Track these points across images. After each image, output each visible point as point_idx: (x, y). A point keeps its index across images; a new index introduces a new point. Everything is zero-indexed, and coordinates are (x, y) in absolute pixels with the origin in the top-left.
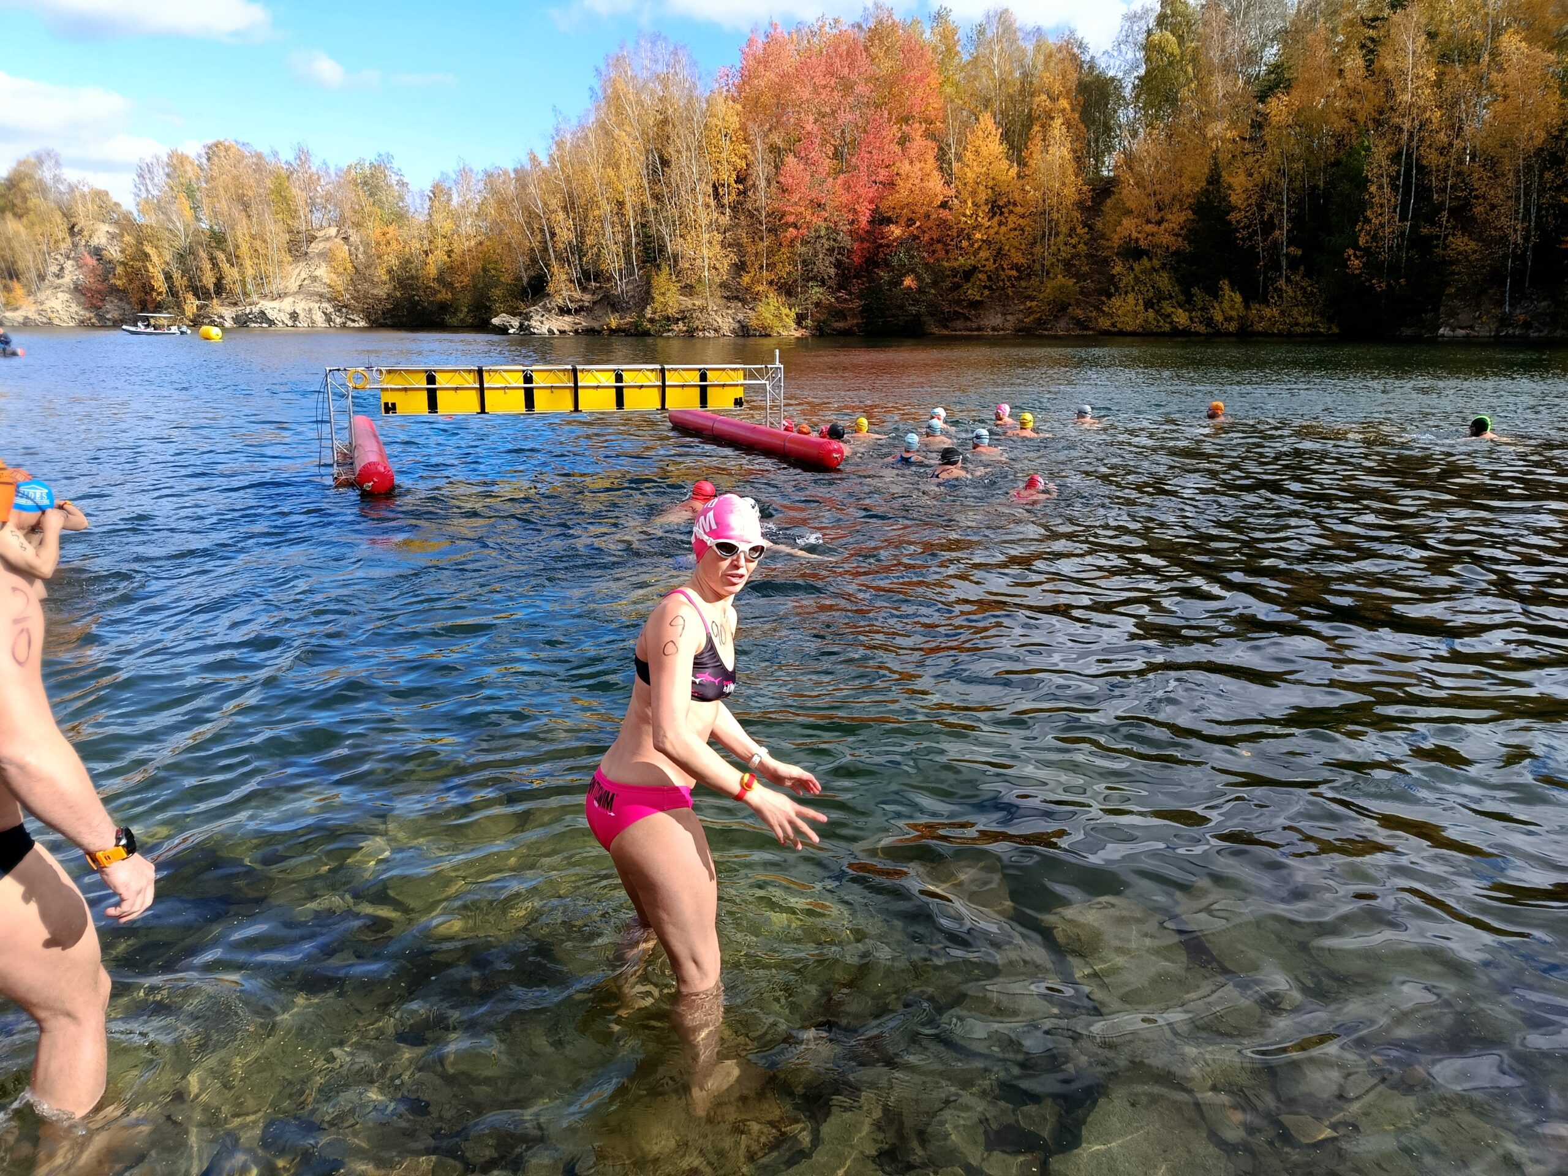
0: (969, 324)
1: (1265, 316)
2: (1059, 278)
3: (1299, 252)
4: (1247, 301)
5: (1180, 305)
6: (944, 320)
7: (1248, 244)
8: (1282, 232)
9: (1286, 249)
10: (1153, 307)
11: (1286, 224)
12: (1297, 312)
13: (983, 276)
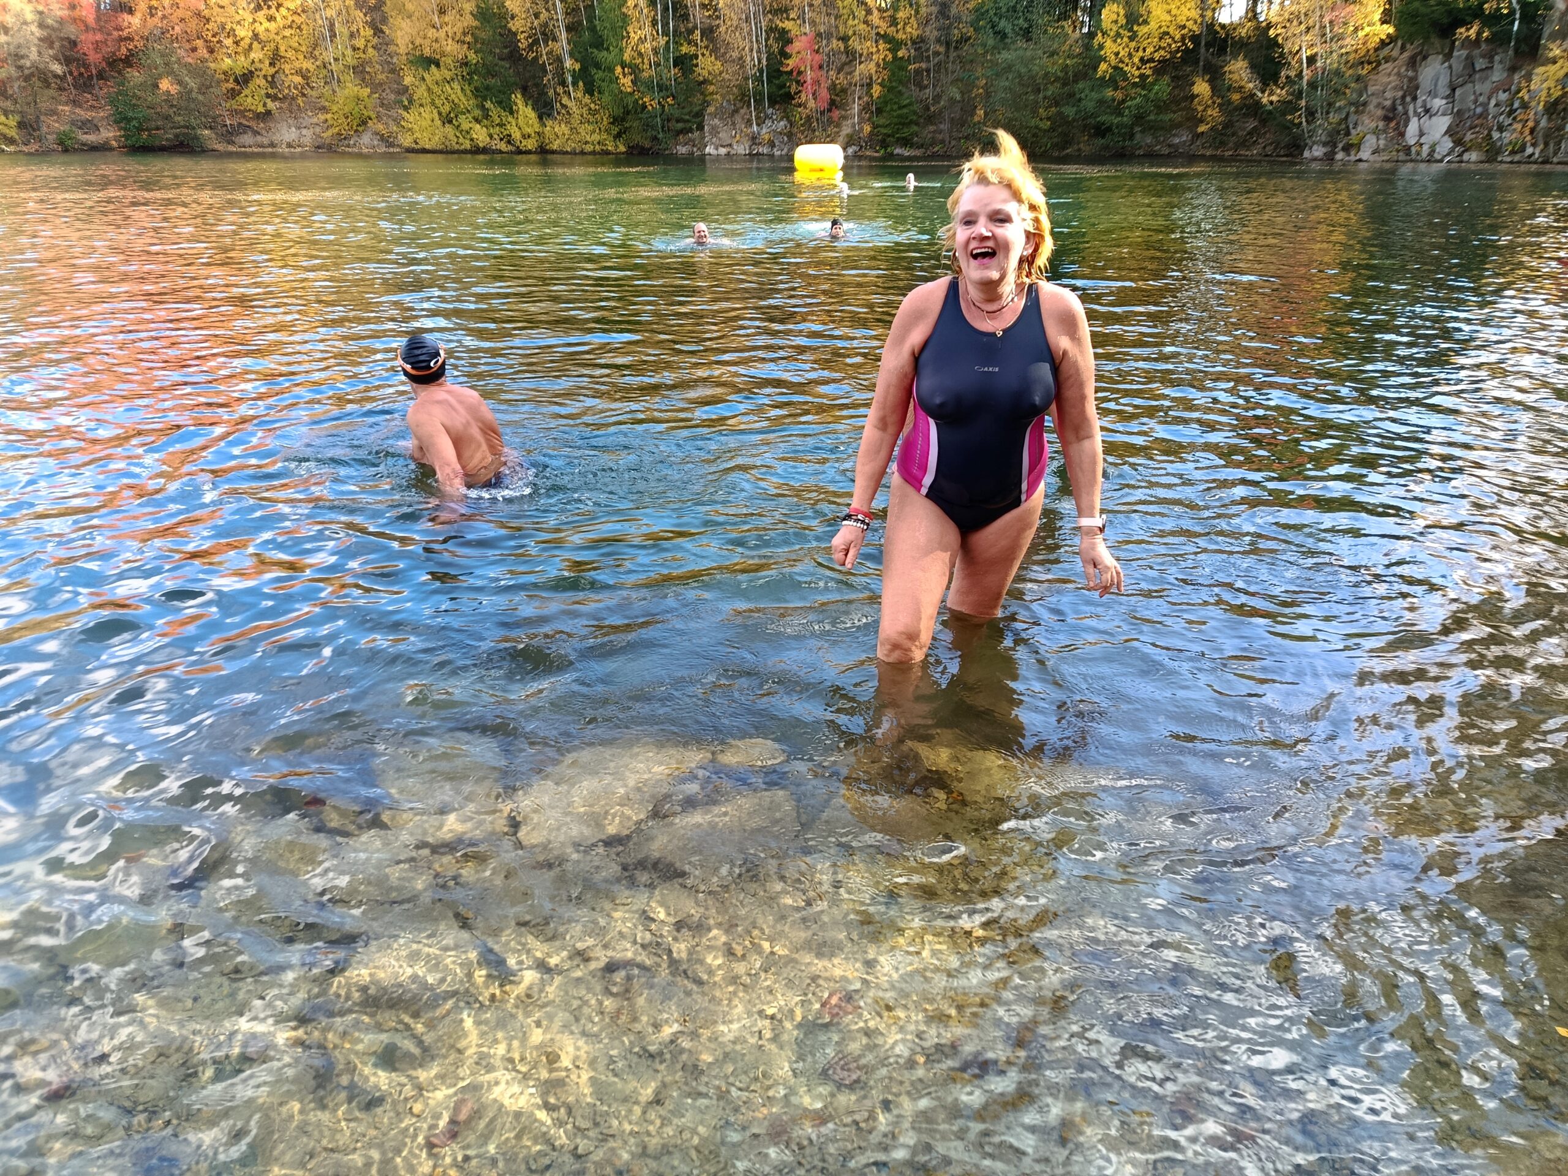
0: (259, 138)
1: (558, 133)
2: (352, 88)
3: (577, 66)
4: (540, 118)
5: (477, 121)
6: (229, 135)
7: (532, 55)
8: (563, 43)
9: (568, 63)
10: (450, 122)
11: (564, 35)
12: (585, 131)
13: (262, 82)
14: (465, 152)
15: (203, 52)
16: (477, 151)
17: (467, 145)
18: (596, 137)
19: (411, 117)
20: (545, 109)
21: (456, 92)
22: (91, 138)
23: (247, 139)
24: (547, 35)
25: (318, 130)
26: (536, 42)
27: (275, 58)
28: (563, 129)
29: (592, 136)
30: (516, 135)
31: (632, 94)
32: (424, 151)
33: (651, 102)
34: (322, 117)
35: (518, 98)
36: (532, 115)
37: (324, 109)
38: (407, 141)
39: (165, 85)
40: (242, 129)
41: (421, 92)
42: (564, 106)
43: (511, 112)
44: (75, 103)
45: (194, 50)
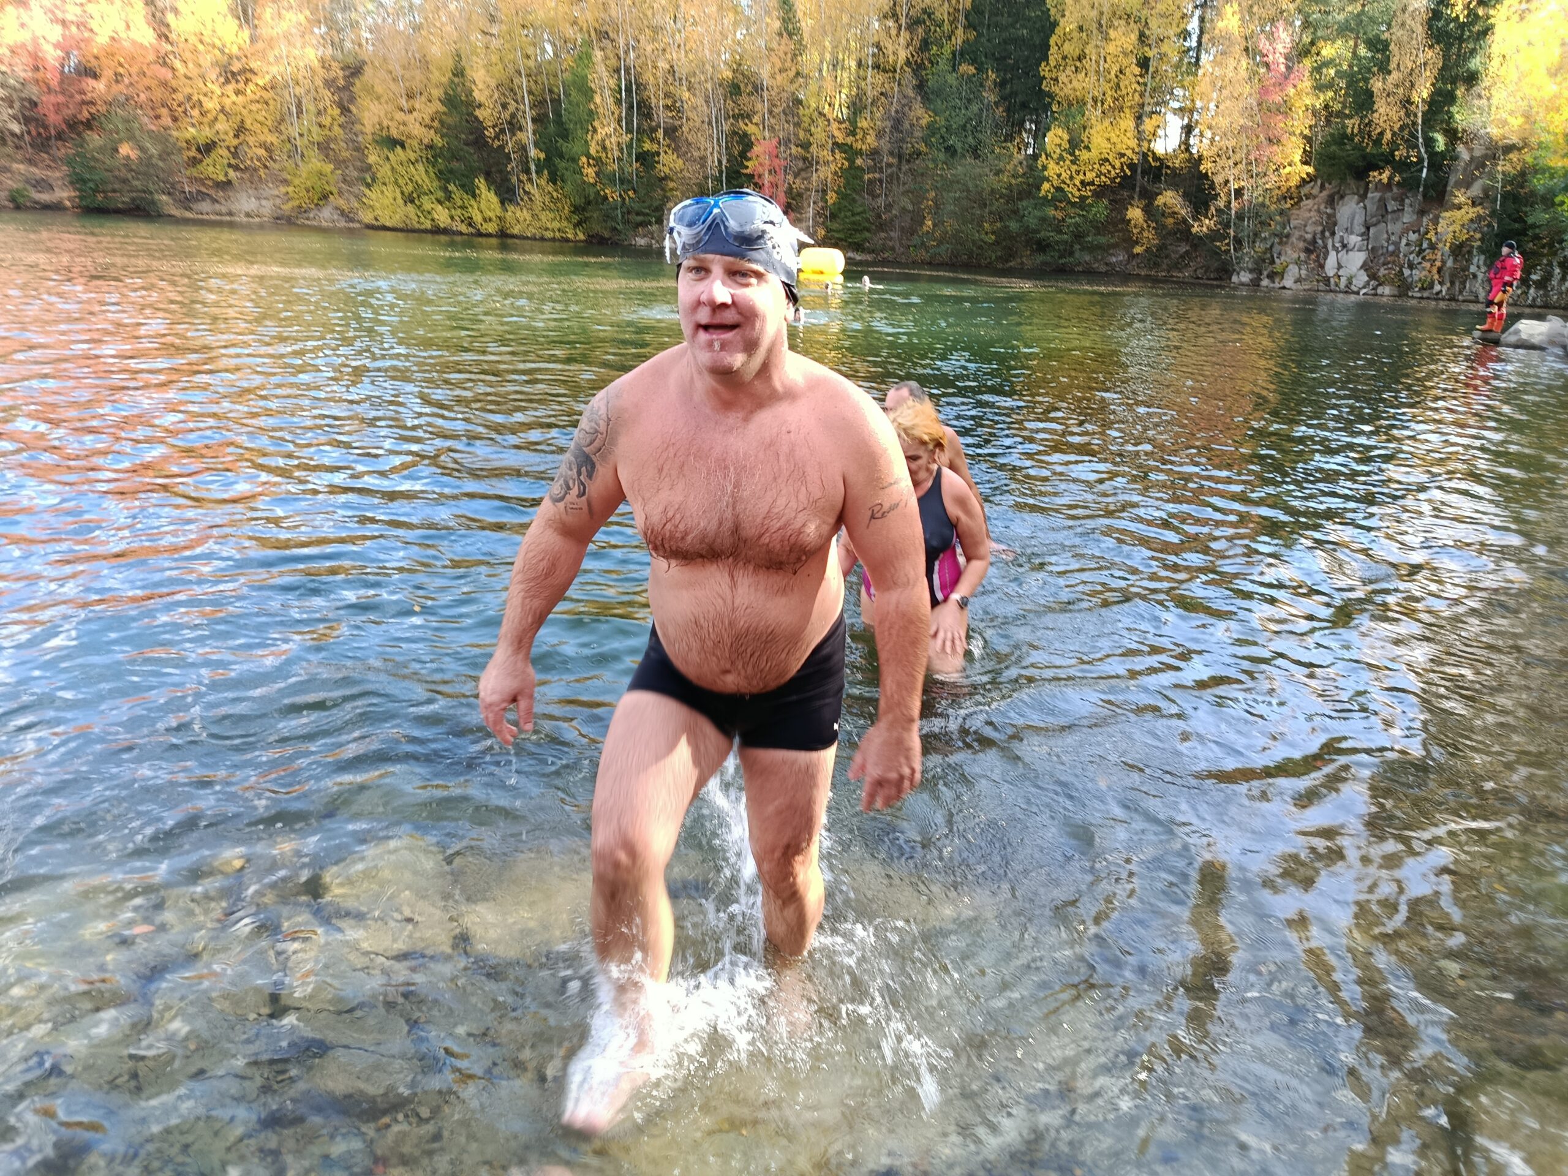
0: (217, 207)
1: (519, 218)
2: (316, 163)
3: (542, 156)
4: (502, 203)
5: (439, 202)
6: (187, 201)
7: (496, 143)
8: (527, 135)
9: (533, 152)
10: (412, 201)
11: (530, 127)
12: (545, 217)
13: (224, 152)
14: (426, 231)
15: (167, 121)
16: (437, 231)
17: (428, 225)
18: (556, 225)
19: (373, 196)
20: (507, 195)
21: (421, 174)
22: (45, 197)
23: (205, 206)
24: (514, 126)
25: (278, 201)
26: (502, 131)
27: (240, 130)
28: (525, 215)
29: (553, 223)
30: (478, 218)
31: (594, 185)
32: (385, 228)
33: (612, 194)
34: (283, 189)
35: (481, 183)
36: (494, 199)
37: (286, 182)
38: (367, 217)
39: (125, 150)
40: (201, 196)
41: (384, 172)
42: (527, 193)
43: (474, 196)
44: (31, 162)
45: (158, 117)
